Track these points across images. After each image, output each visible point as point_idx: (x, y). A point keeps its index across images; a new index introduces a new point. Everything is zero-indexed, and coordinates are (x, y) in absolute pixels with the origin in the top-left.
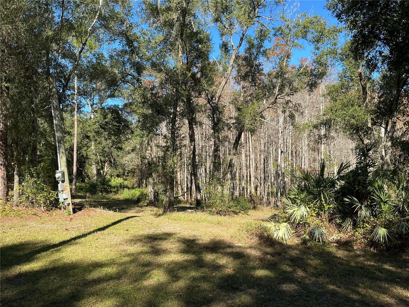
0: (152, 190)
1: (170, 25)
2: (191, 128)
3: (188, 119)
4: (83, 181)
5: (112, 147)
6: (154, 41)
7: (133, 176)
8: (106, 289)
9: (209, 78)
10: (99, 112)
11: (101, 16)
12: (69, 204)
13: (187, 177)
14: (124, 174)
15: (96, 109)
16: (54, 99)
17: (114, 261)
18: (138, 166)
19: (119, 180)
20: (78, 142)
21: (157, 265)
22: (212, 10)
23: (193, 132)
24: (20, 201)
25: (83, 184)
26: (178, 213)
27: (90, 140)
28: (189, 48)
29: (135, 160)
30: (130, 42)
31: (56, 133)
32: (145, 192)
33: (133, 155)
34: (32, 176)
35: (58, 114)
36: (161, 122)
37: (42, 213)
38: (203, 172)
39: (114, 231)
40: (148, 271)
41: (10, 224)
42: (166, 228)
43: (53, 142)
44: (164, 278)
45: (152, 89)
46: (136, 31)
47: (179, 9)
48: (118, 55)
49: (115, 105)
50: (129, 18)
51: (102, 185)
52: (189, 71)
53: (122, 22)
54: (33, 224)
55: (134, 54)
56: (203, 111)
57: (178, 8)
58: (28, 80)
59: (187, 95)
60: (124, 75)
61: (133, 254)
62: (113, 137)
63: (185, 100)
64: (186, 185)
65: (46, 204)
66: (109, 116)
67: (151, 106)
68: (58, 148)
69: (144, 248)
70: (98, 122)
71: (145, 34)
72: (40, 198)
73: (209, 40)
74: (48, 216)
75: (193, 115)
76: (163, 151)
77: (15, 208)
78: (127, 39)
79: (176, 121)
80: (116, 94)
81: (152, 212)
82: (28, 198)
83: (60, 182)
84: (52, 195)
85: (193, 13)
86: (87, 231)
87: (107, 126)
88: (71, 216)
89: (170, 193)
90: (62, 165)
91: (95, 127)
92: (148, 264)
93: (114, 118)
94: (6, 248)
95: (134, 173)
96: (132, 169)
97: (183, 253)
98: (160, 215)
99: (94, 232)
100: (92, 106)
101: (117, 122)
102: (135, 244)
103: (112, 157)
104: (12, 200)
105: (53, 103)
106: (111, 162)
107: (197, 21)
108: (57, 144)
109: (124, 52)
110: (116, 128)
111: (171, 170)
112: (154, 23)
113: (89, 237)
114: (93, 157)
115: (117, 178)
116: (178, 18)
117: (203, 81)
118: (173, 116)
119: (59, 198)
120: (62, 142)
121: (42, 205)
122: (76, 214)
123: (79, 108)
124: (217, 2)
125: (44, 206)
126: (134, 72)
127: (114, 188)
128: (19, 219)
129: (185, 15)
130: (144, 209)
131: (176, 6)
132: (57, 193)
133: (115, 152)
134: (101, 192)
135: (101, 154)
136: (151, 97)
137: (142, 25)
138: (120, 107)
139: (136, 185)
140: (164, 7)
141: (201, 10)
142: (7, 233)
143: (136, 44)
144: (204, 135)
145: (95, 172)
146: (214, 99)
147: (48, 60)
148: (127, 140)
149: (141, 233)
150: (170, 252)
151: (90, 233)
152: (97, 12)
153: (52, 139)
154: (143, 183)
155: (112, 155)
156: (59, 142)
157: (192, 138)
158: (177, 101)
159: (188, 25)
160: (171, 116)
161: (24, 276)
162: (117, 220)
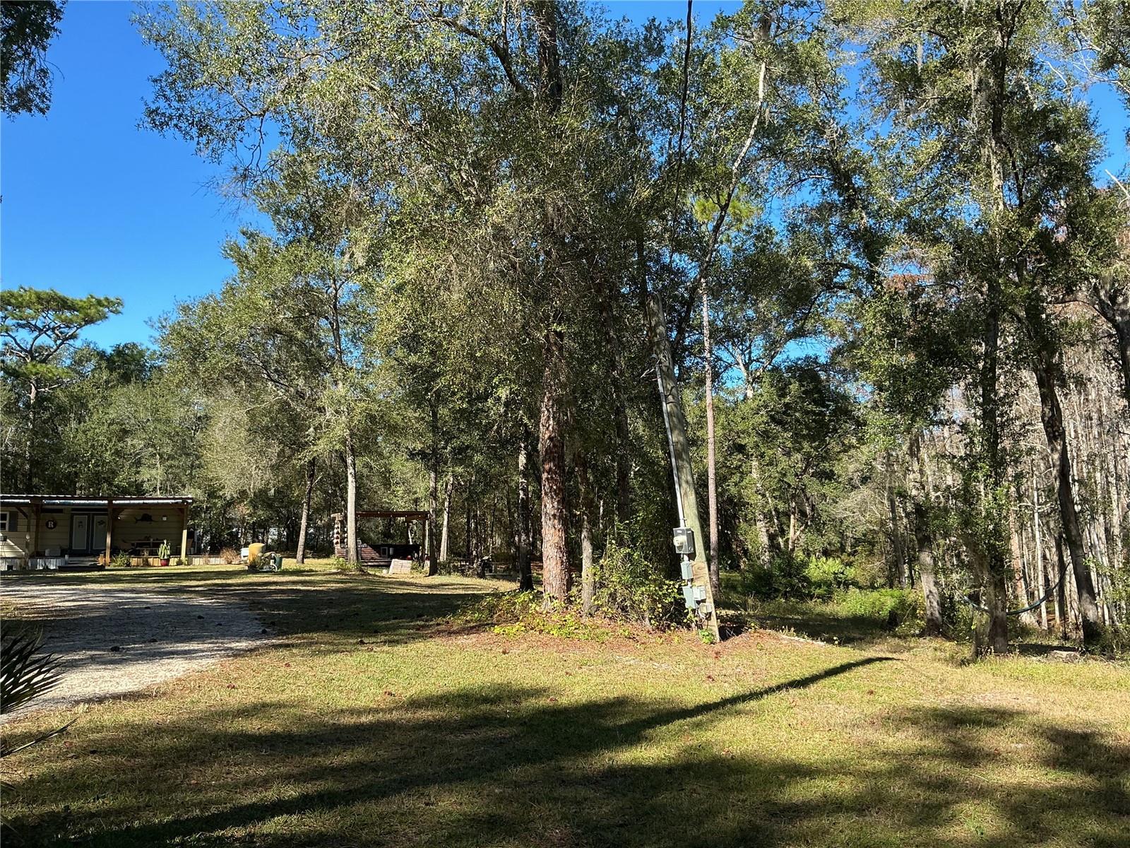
0: (934, 590)
1: (961, 106)
2: (1048, 397)
3: (1035, 370)
4: (735, 567)
5: (805, 471)
6: (911, 162)
7: (871, 553)
8: (827, 832)
9: (1097, 237)
10: (767, 380)
11: (763, 128)
12: (709, 616)
13: (1044, 557)
14: (842, 549)
15: (758, 374)
16: (661, 352)
17: (842, 767)
18: (882, 524)
19: (831, 566)
20: (716, 463)
21: (972, 790)
22: (1090, 37)
23: (1055, 408)
24: (596, 603)
25: (736, 576)
26: (1023, 659)
27: (748, 455)
28: (1022, 160)
29: (874, 508)
30: (842, 179)
31: (669, 433)
32: (911, 597)
33: (865, 492)
34: (621, 543)
35: (672, 388)
36: (947, 386)
37: (647, 635)
38: (1099, 539)
39: (835, 691)
40: (947, 804)
41: (578, 658)
42: (989, 696)
43: (663, 459)
44: (998, 828)
45: (914, 295)
46: (859, 145)
47: (982, 55)
48: (810, 221)
49: (808, 358)
50: (836, 116)
51: (784, 576)
52: (1030, 225)
53: (820, 130)
54: (629, 659)
55: (857, 208)
56: (1084, 342)
57: (979, 54)
58: (601, 313)
59: (1028, 296)
60: (830, 268)
61: (895, 755)
62: (806, 445)
63: (1023, 314)
64: (1041, 580)
65: (656, 613)
66: (794, 387)
67: (914, 343)
68: (675, 472)
69: (926, 742)
70: (766, 407)
71: (884, 146)
72: (641, 594)
73: (1085, 125)
74: (662, 644)
75: (1052, 354)
76: (962, 471)
77: (585, 620)
78: (835, 169)
79: (995, 379)
80: (808, 326)
81: (938, 653)
82: (613, 596)
83: (686, 558)
84: (667, 589)
85: (1026, 57)
86: (760, 686)
87: (788, 415)
88: (718, 647)
89: (993, 597)
90: (688, 517)
91: (758, 419)
92: (944, 784)
93: (804, 392)
94: (576, 708)
95: (872, 544)
96: (864, 535)
97: (1054, 769)
98: (963, 663)
99: (779, 688)
100: (746, 366)
101: (816, 403)
102: (898, 730)
103: (808, 499)
104: (578, 601)
105: (660, 363)
106: (803, 514)
107: (1043, 77)
108: (673, 460)
109: (826, 209)
110: (814, 421)
111: (991, 527)
112: (908, 112)
113: (767, 700)
114: (756, 500)
115: (824, 559)
116: (980, 82)
117: (1079, 251)
118: (986, 363)
119: (684, 599)
120: (684, 456)
121: (647, 615)
122: (728, 643)
123: (716, 376)
124: (1106, 9)
125: (651, 618)
126: (857, 256)
127: (819, 585)
128: (597, 646)
129: (1003, 68)
130: (912, 645)
131: (973, 50)
132: (680, 585)
133: (814, 488)
134: (785, 595)
135: (777, 493)
136: (914, 315)
137: (874, 126)
138: (822, 360)
139: (880, 581)
140: (935, 62)
141: (1053, 42)
142: (575, 677)
143: (858, 181)
144: (1095, 421)
145: (764, 540)
146: (1120, 299)
147: (642, 262)
148: (845, 451)
149: (913, 702)
150: (1008, 762)
151: (770, 691)
152: (751, 119)
153: (660, 452)
154: (901, 573)
155: (805, 495)
156: (678, 457)
157: (1052, 427)
158: (996, 320)
159: (1015, 93)
160: (981, 365)
161: (621, 776)
162: (838, 665)
